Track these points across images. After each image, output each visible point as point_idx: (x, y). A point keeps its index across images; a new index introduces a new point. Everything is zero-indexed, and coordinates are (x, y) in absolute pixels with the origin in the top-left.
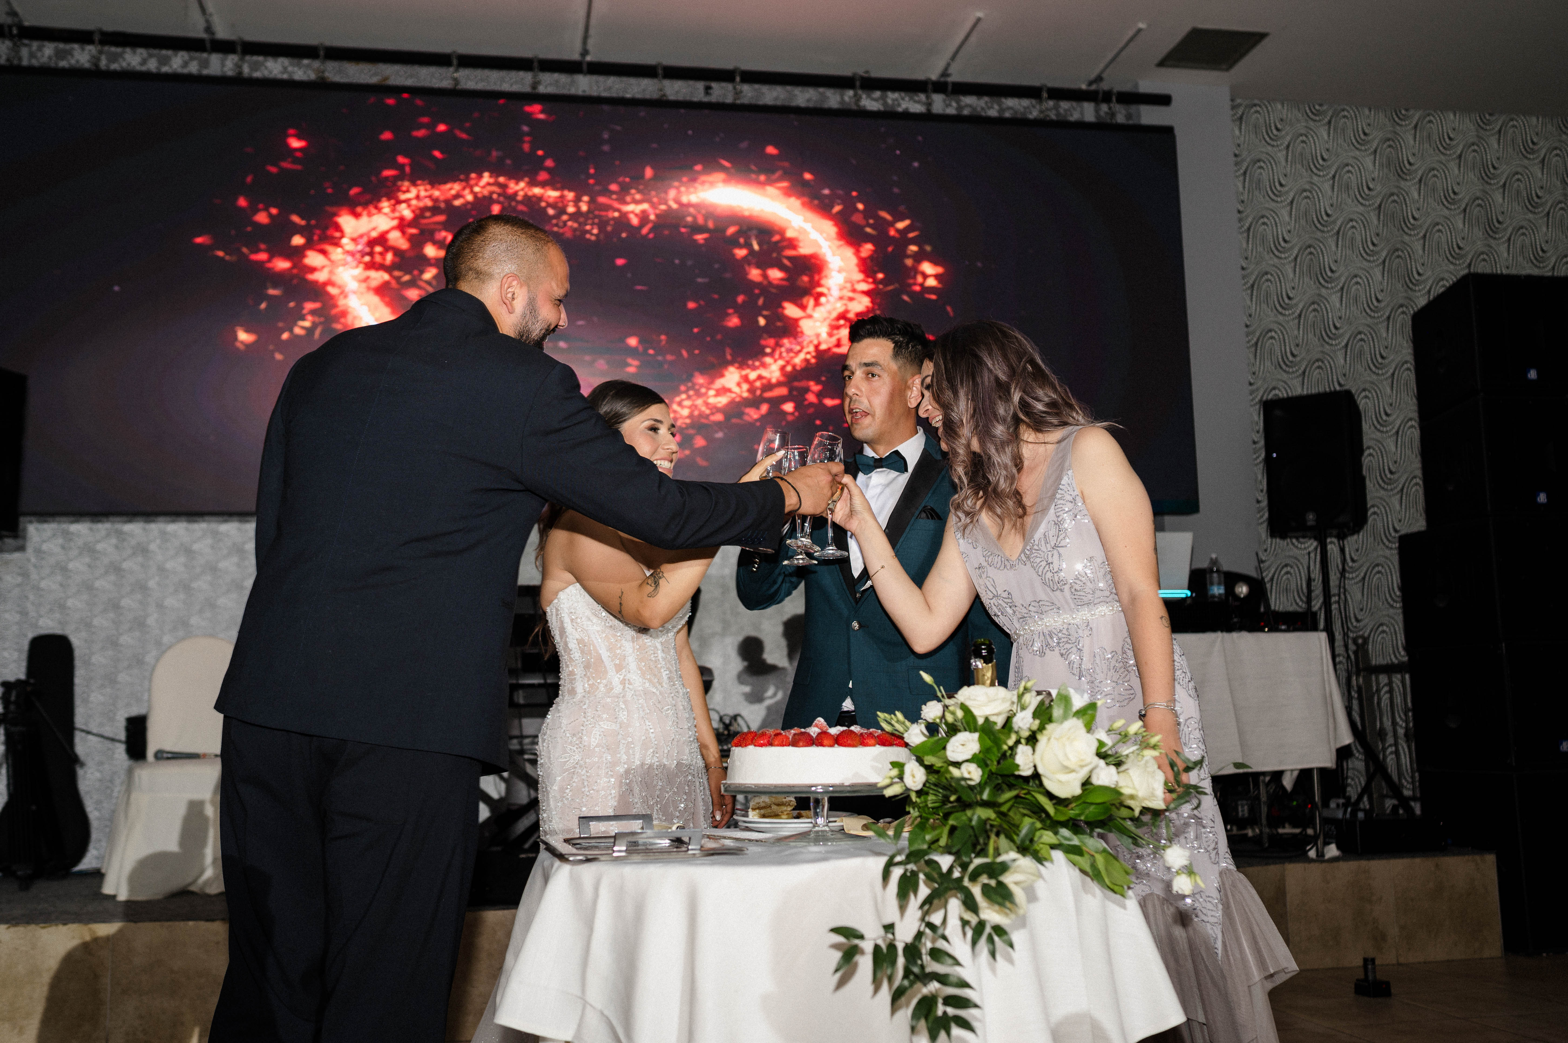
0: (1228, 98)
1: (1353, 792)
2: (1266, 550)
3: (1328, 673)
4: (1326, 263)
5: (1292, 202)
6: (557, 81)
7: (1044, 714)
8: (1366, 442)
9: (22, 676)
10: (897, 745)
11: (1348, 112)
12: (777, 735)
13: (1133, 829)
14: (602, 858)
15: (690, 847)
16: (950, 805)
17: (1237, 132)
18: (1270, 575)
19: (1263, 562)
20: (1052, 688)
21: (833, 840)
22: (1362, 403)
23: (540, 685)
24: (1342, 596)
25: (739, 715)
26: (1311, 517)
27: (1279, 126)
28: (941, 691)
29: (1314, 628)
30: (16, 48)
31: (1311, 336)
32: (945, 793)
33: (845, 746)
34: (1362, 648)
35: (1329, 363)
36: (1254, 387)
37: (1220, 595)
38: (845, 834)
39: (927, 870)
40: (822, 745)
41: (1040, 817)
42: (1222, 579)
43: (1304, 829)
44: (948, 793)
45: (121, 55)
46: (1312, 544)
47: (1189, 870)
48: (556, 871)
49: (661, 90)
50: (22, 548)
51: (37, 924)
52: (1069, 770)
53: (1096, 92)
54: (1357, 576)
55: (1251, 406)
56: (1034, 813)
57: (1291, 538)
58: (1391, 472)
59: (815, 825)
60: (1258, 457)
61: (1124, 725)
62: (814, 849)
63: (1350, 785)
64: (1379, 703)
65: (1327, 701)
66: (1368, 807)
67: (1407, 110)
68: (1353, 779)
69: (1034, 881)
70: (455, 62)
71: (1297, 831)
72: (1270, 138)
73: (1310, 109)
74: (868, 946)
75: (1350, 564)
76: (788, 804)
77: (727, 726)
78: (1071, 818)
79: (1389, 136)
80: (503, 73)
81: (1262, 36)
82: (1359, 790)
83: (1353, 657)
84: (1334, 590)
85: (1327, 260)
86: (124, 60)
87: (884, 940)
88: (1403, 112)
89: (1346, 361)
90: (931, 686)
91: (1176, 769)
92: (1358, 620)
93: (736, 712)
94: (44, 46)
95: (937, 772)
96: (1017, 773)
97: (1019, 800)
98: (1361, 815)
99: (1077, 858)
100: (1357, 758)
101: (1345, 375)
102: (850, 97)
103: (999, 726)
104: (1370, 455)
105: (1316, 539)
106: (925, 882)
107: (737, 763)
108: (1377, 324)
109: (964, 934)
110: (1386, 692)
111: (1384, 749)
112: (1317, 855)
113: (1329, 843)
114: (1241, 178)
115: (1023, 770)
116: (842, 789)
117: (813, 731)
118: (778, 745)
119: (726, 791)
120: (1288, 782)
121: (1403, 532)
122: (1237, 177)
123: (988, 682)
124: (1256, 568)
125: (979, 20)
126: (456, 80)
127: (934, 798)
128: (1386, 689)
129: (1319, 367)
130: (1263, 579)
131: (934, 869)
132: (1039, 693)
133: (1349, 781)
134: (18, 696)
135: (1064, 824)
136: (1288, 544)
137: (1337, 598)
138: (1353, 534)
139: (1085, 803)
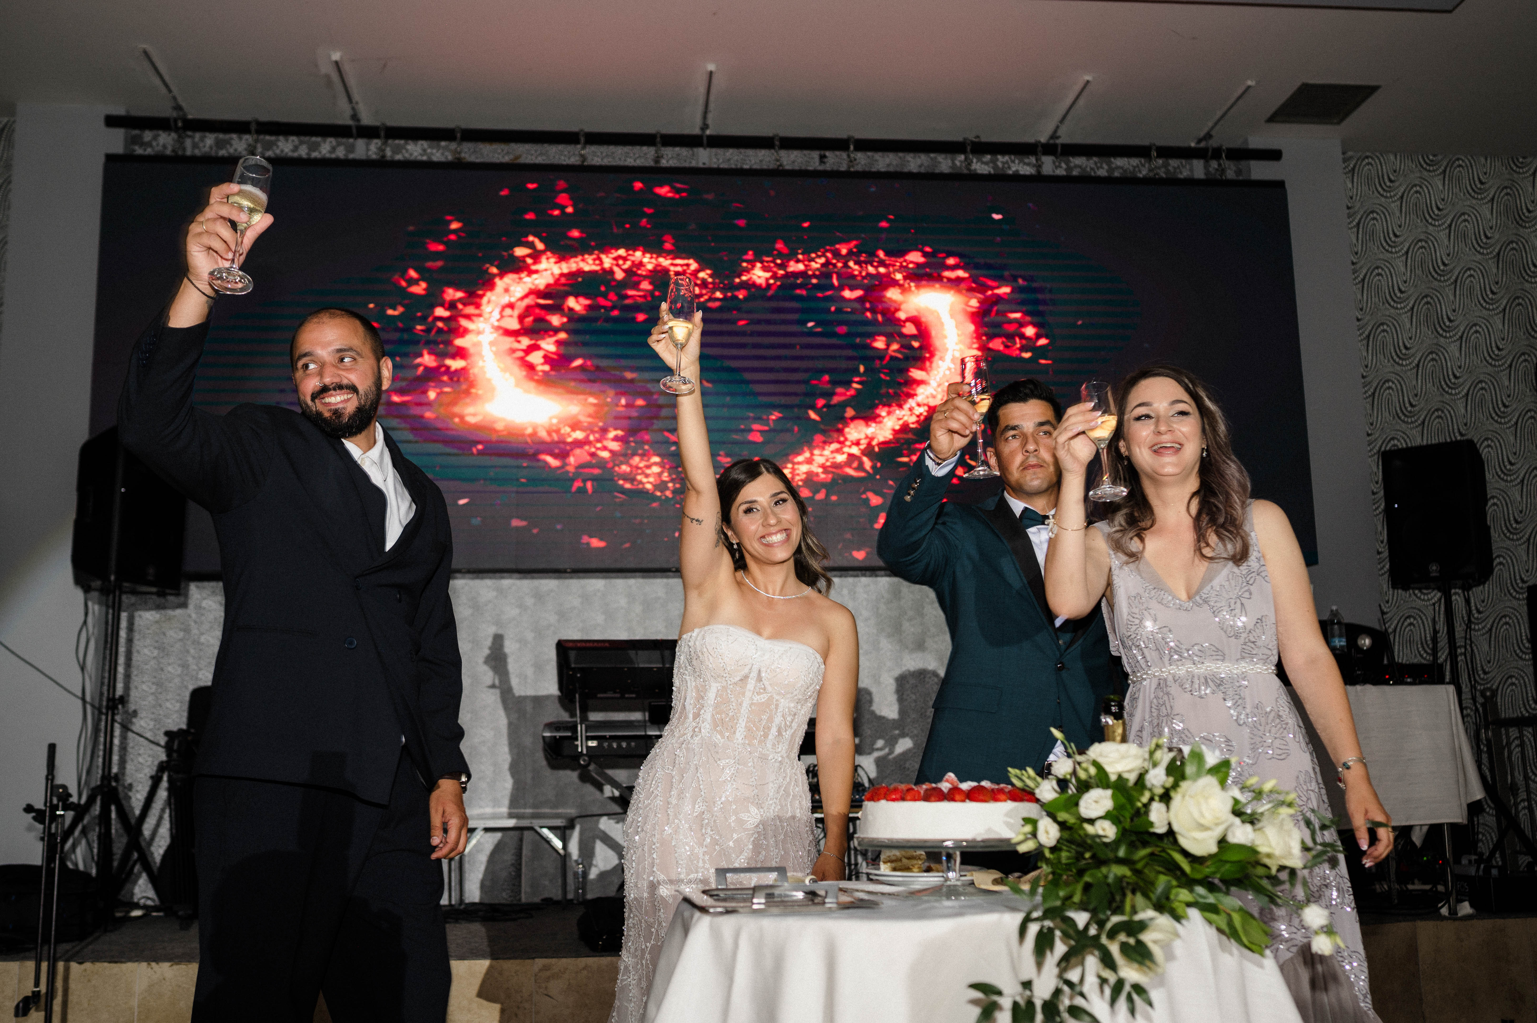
0: (1340, 151)
1: (1484, 848)
2: (1387, 602)
3: (1457, 725)
4: (1444, 313)
5: (1407, 253)
6: (679, 155)
7: (1176, 771)
8: (1490, 492)
9: (184, 726)
10: (1029, 800)
11: (1463, 161)
12: (909, 790)
13: (1269, 887)
14: (741, 910)
15: (827, 901)
16: (1084, 862)
17: (1350, 185)
18: (1393, 627)
19: (1387, 613)
21: (965, 895)
22: (1484, 452)
24: (1468, 647)
26: (1434, 568)
27: (1392, 178)
29: (1441, 681)
30: (181, 140)
31: (1430, 385)
32: (1078, 849)
33: (977, 801)
34: (1490, 700)
35: (1449, 412)
36: (1372, 438)
37: (1341, 646)
38: (976, 888)
39: (1064, 927)
40: (955, 800)
41: (1175, 874)
42: (1344, 631)
43: (1435, 886)
44: (1081, 849)
45: (276, 143)
46: (1436, 595)
47: (1329, 930)
48: (696, 922)
49: (778, 160)
50: (184, 605)
52: (1203, 828)
53: (1206, 150)
54: (1483, 628)
55: (1370, 457)
56: (1169, 870)
57: (1413, 589)
58: (1517, 522)
59: (947, 879)
60: (1377, 509)
62: (947, 903)
63: (1482, 840)
64: (1510, 757)
65: (1456, 754)
66: (1500, 863)
67: (1524, 158)
68: (1484, 835)
69: (1172, 940)
70: (582, 139)
71: (1428, 887)
72: (1384, 190)
73: (1424, 160)
74: (1006, 1002)
75: (1476, 615)
76: (918, 858)
78: (1206, 876)
79: (1506, 183)
80: (627, 149)
81: (1373, 89)
82: (1491, 846)
83: (1481, 709)
84: (1460, 642)
85: (1445, 309)
86: (278, 147)
87: (1022, 997)
88: (1521, 159)
89: (1466, 410)
91: (1311, 827)
92: (1485, 673)
94: (205, 137)
95: (1070, 828)
96: (1151, 830)
97: (1155, 857)
98: (1495, 872)
99: (1213, 916)
100: (1488, 813)
101: (1466, 425)
102: (961, 162)
103: (1131, 783)
104: (1495, 504)
105: (1439, 590)
106: (1062, 940)
107: (868, 816)
108: (1498, 372)
109: (1102, 992)
110: (1517, 746)
111: (1516, 805)
112: (1449, 914)
113: (1462, 901)
114: (1355, 230)
115: (1158, 828)
116: (974, 844)
117: (945, 786)
118: (910, 800)
119: (858, 843)
120: (1417, 838)
121: (1530, 583)
122: (1351, 229)
123: (1118, 738)
124: (1379, 620)
125: (1087, 83)
126: (583, 156)
127: (1067, 854)
128: (1517, 742)
129: (1439, 417)
130: (1386, 630)
131: (1070, 926)
132: (1170, 750)
133: (1480, 836)
134: (180, 745)
135: (1200, 882)
136: (1410, 595)
137: (1463, 650)
138: (1478, 585)
139: (1221, 861)
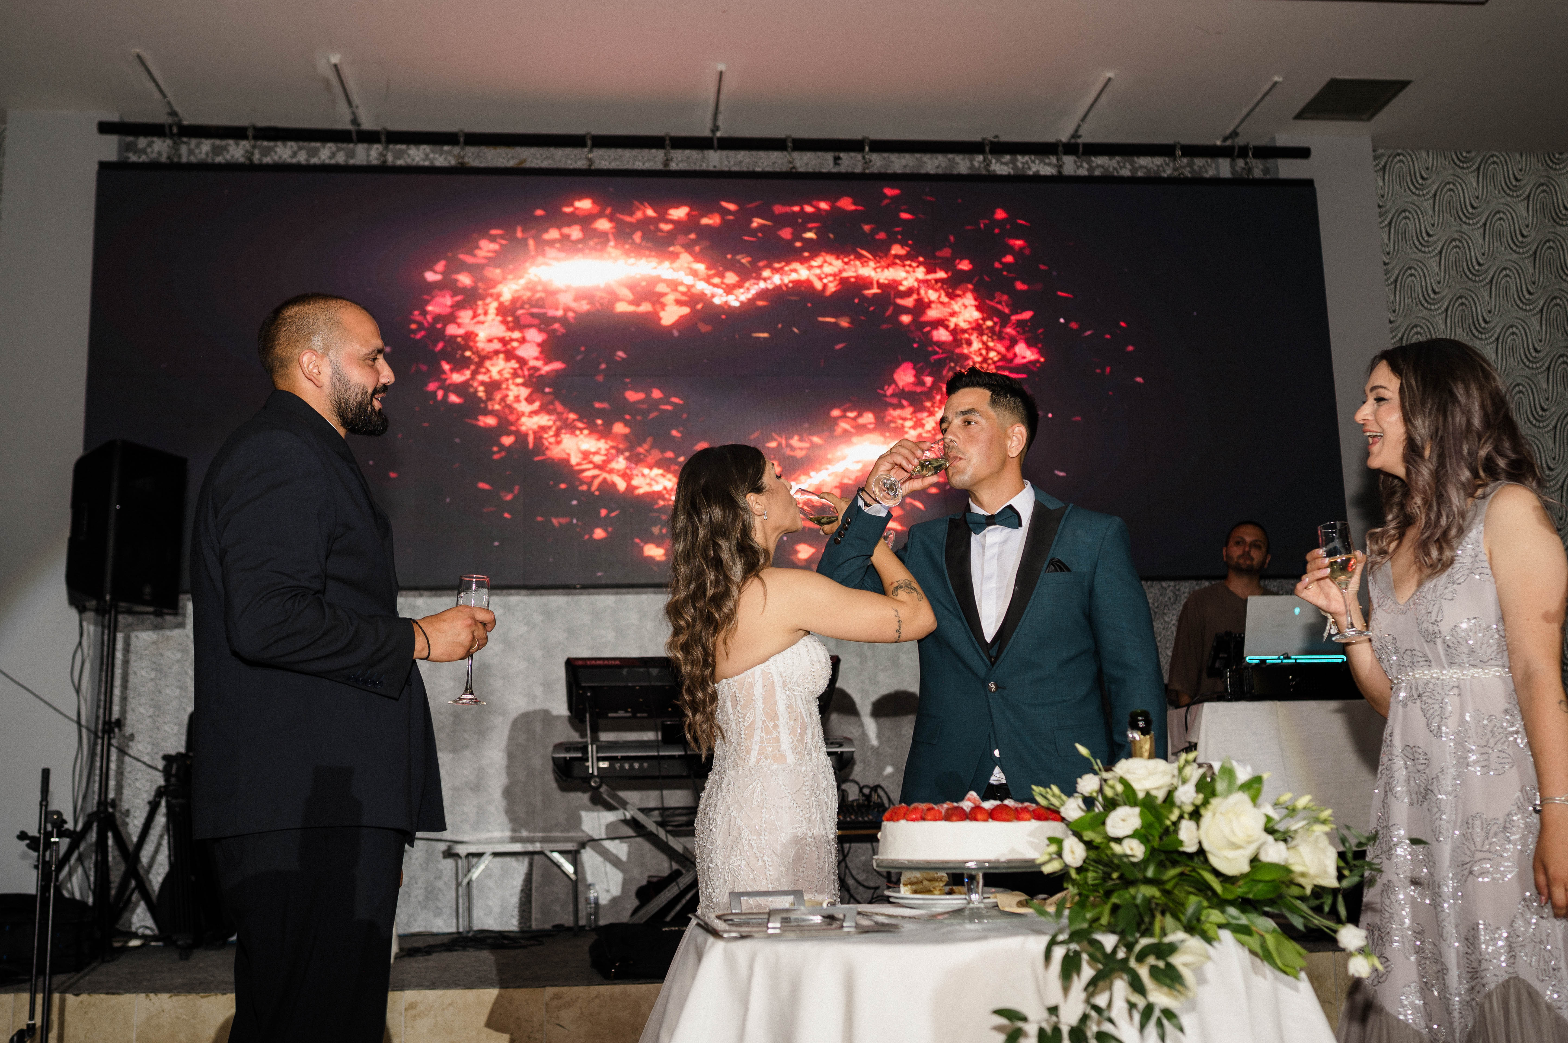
0: (1371, 149)
4: (1480, 314)
5: (1440, 252)
6: (688, 158)
7: (1207, 788)
9: (182, 750)
10: (1054, 819)
11: (1498, 158)
14: (756, 935)
15: (845, 924)
16: (1111, 883)
17: (1381, 183)
20: (1214, 760)
21: (988, 917)
23: (680, 756)
25: (879, 786)
27: (1425, 175)
28: (1098, 764)
30: (176, 147)
32: (1105, 869)
33: (999, 820)
38: (1000, 911)
39: (1091, 949)
40: (976, 819)
41: (1206, 895)
44: (1108, 870)
45: (271, 149)
48: (710, 947)
49: (790, 163)
50: (182, 625)
51: (198, 993)
52: (1235, 846)
53: (1231, 148)
56: (1200, 891)
59: (970, 902)
61: (1290, 799)
62: (969, 926)
67: (1561, 154)
69: (1203, 963)
70: (589, 142)
72: (1416, 188)
73: (1457, 156)
74: (1032, 1029)
76: (940, 880)
77: (868, 797)
78: (1239, 897)
79: (1542, 180)
80: (635, 152)
81: (1403, 85)
85: (1480, 310)
86: (276, 153)
87: (1048, 1023)
88: (1557, 156)
90: (1088, 759)
93: (876, 783)
94: (202, 143)
95: (1097, 848)
96: (1181, 849)
97: (1185, 877)
99: (1245, 938)
102: (979, 162)
103: (1160, 800)
106: (1088, 963)
107: (889, 838)
108: (1536, 375)
109: (1131, 1017)
114: (1387, 229)
115: (1188, 847)
116: (997, 865)
118: (930, 820)
119: (878, 866)
122: (1382, 228)
123: (1146, 754)
125: (1110, 79)
126: (590, 160)
127: (1094, 874)
131: (1098, 949)
132: (1200, 766)
134: (178, 769)
135: (1232, 903)
139: (1253, 880)
